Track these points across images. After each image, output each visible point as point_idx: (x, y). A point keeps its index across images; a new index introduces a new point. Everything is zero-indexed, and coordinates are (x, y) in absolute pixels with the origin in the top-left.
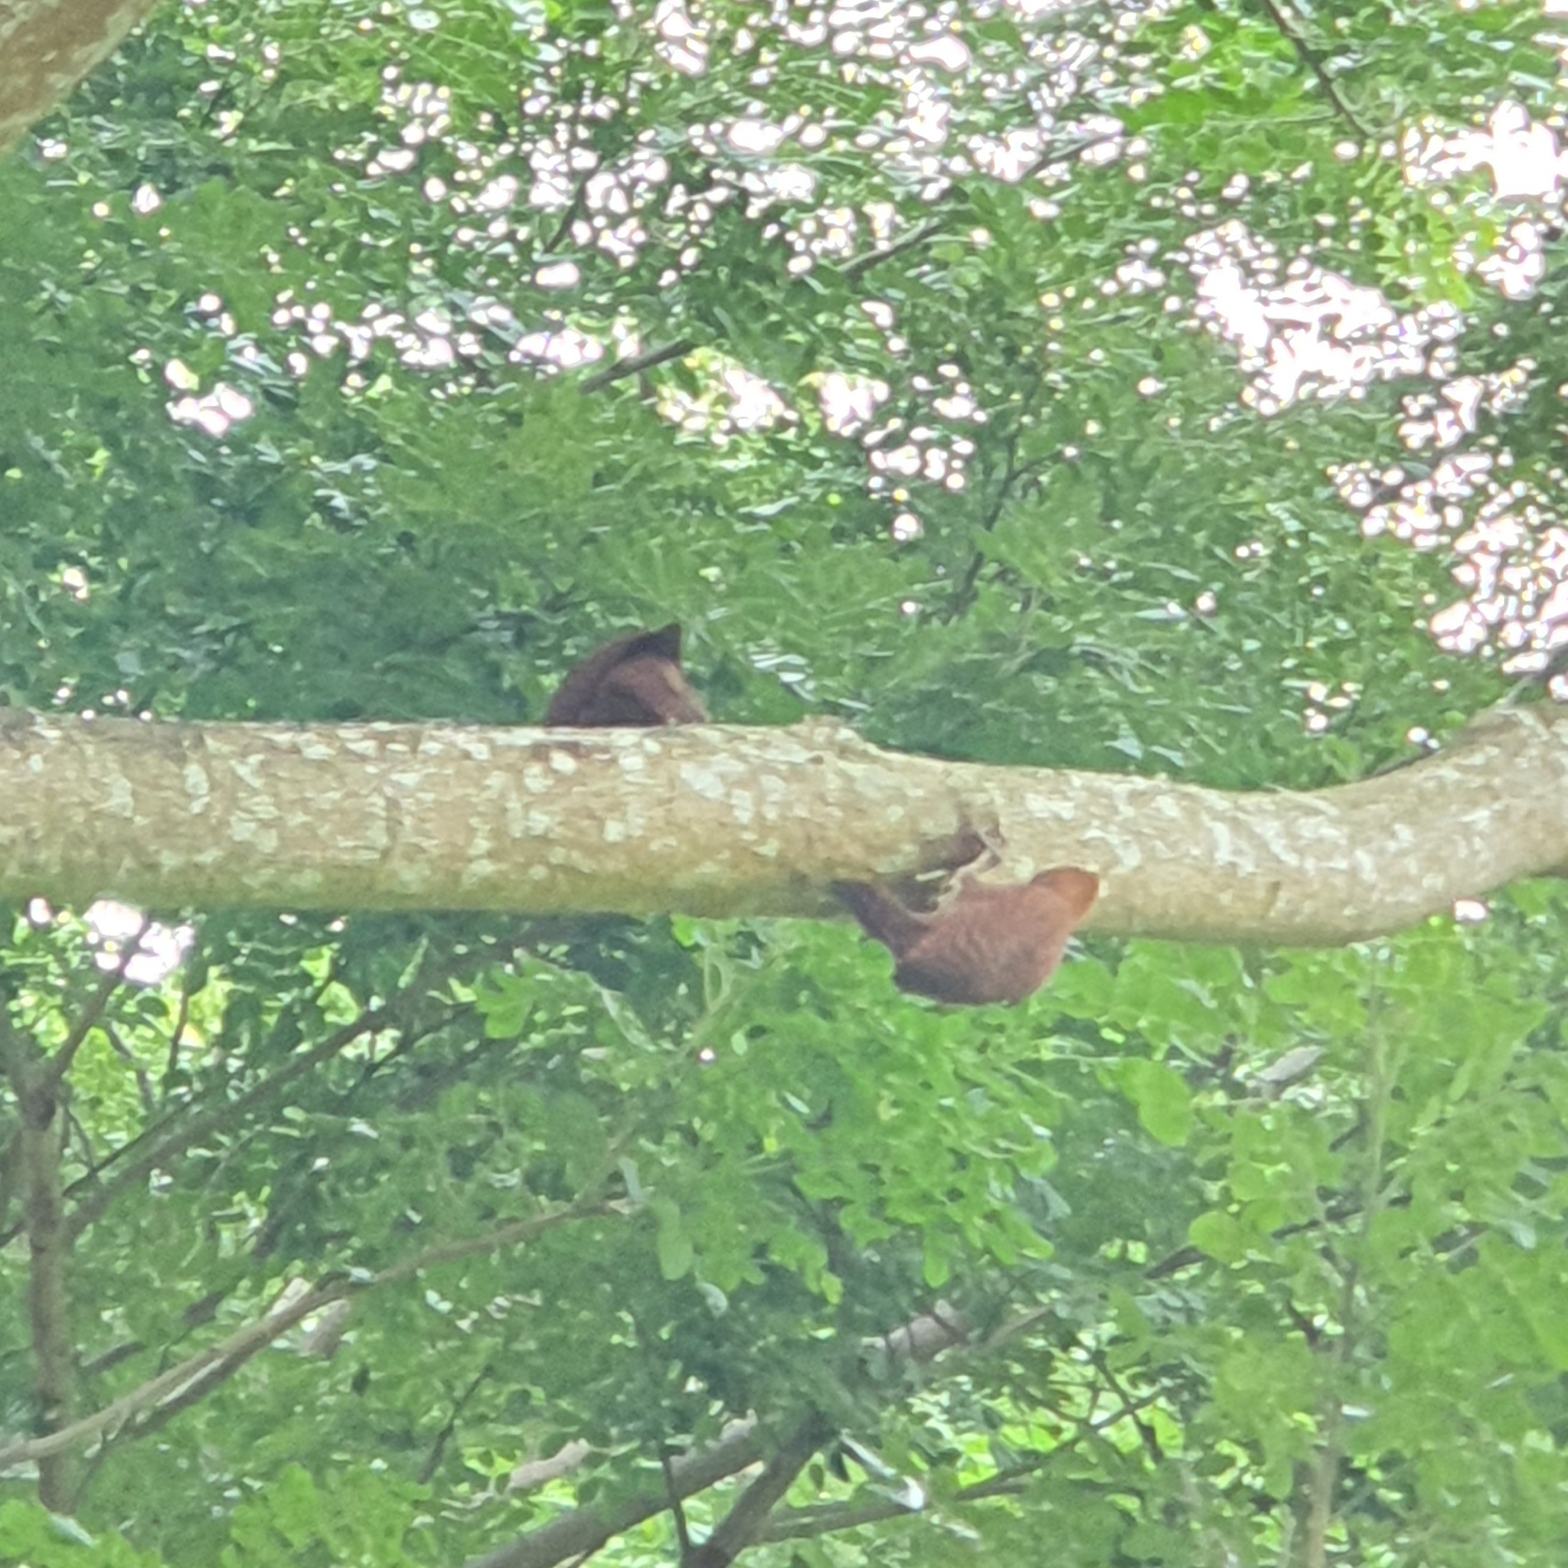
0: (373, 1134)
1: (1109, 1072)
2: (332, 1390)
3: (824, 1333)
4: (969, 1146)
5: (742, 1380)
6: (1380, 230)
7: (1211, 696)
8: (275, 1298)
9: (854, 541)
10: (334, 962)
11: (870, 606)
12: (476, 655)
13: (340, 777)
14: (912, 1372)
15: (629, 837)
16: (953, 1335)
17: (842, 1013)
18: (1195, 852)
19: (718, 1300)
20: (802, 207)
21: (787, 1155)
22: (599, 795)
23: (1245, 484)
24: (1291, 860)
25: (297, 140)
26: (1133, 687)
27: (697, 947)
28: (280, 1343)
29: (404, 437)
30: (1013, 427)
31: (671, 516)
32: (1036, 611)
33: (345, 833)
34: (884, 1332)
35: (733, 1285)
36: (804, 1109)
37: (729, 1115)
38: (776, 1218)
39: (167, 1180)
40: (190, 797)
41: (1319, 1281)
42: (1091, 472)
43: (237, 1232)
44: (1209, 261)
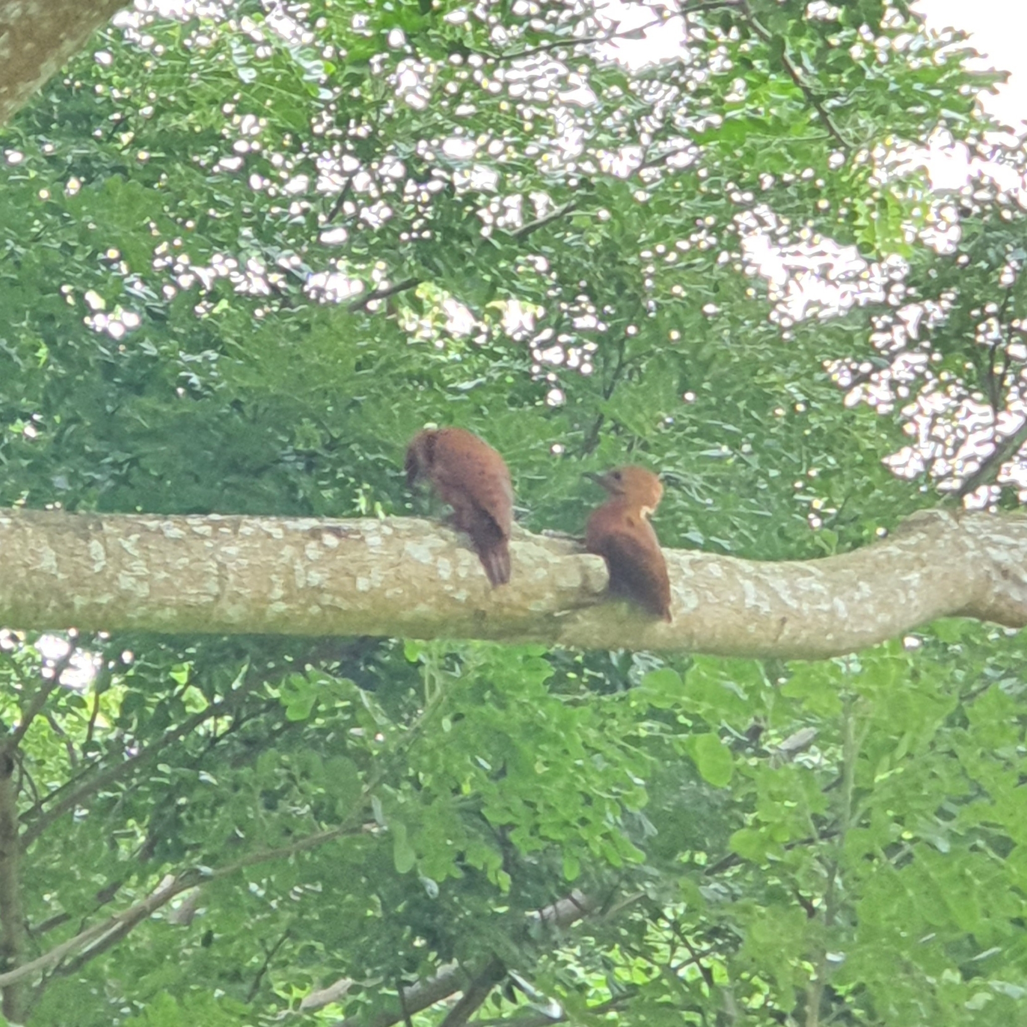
0: (214, 781)
1: (681, 743)
2: (189, 946)
3: (502, 910)
4: (594, 791)
5: (450, 939)
6: (858, 209)
7: (748, 505)
8: (155, 887)
9: (521, 406)
10: (191, 673)
11: (533, 447)
12: (282, 478)
13: (188, 549)
14: (557, 934)
15: (372, 588)
16: (582, 911)
17: (513, 706)
18: (732, 598)
19: (433, 887)
20: (490, 194)
21: (477, 796)
22: (353, 561)
23: (770, 370)
24: (793, 604)
25: (168, 150)
26: (698, 499)
27: (419, 663)
28: (156, 915)
29: (236, 339)
30: (623, 334)
31: (405, 390)
32: (636, 451)
33: (191, 584)
34: (540, 909)
35: (442, 878)
36: (488, 767)
37: (440, 770)
38: (470, 836)
39: (85, 812)
40: (93, 561)
41: (812, 874)
42: (672, 364)
43: (130, 845)
44: (748, 230)
